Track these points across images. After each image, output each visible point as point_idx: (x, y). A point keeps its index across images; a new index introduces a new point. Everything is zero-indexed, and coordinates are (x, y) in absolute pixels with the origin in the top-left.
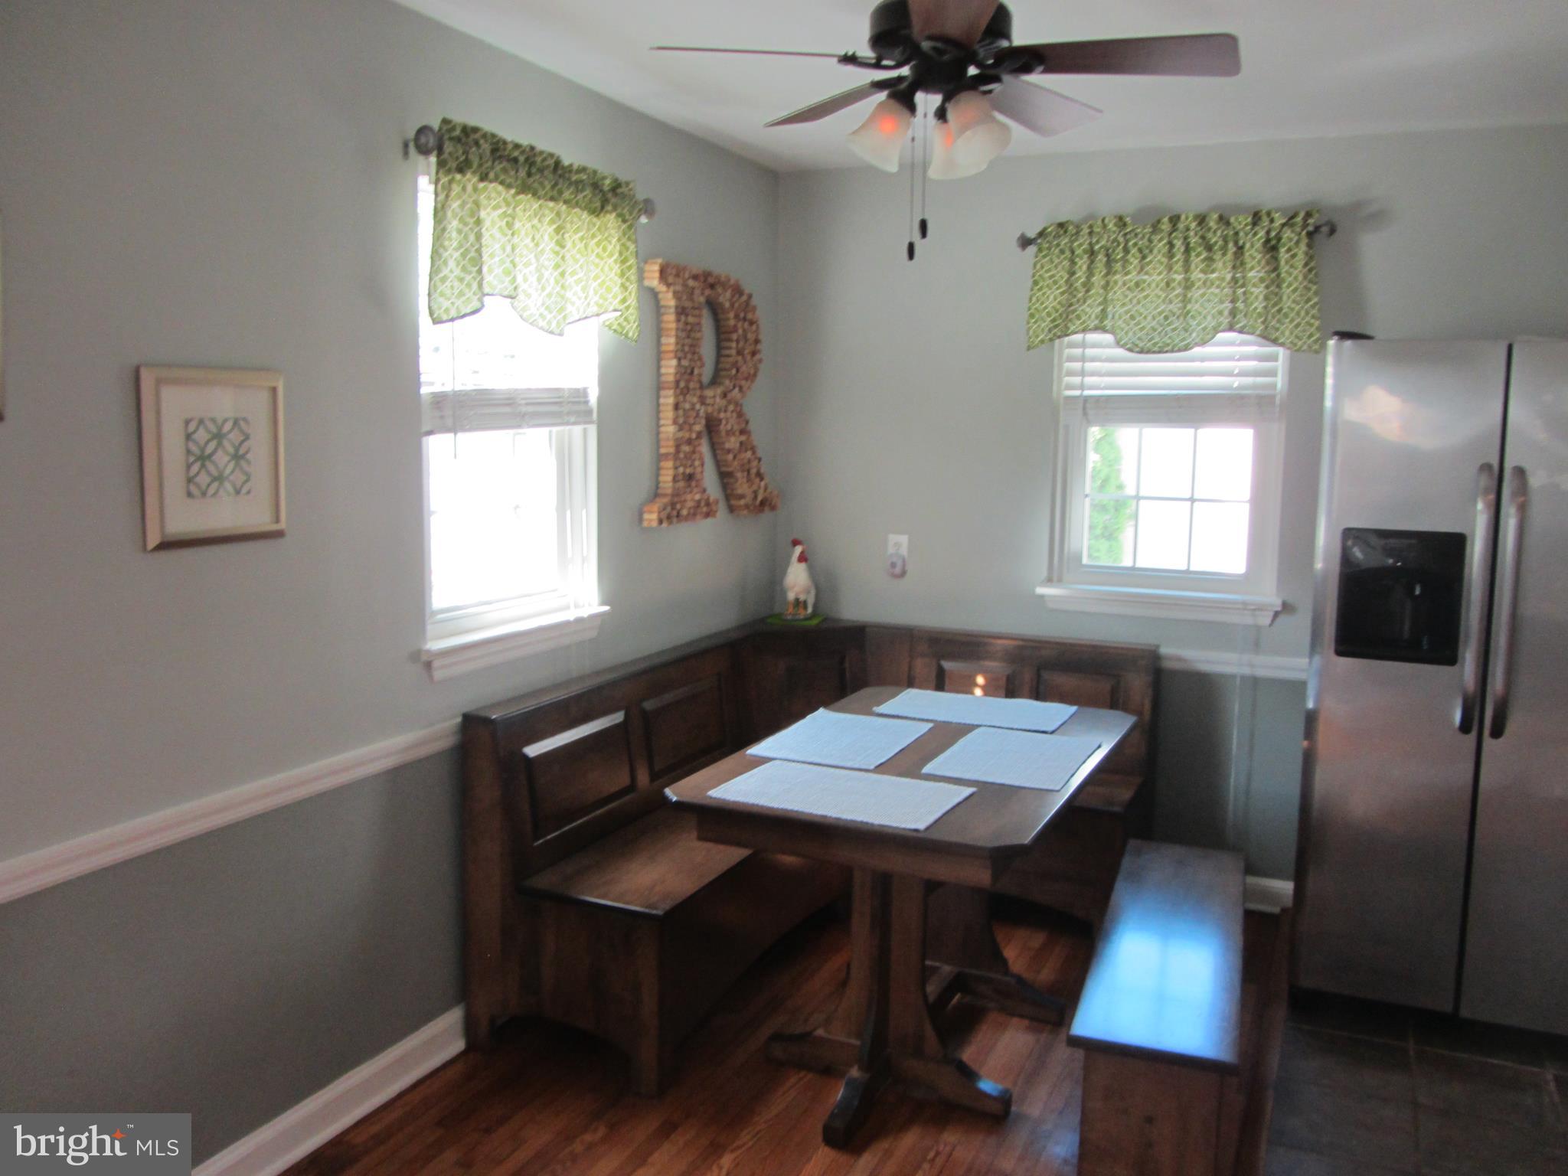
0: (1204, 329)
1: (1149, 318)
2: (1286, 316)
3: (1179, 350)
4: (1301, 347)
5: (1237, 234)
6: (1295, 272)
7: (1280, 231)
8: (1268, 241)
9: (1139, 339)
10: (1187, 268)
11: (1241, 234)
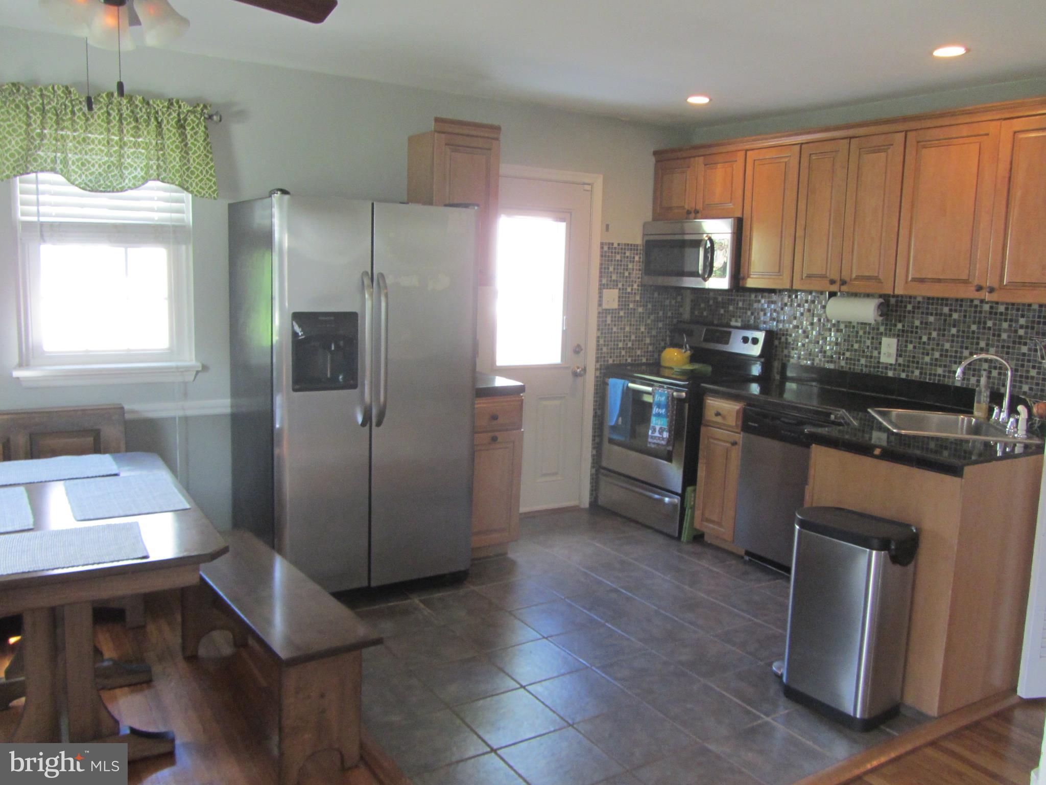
0: (135, 178)
1: (97, 166)
2: (193, 173)
3: (118, 191)
4: (204, 194)
5: (157, 112)
6: (198, 144)
7: (187, 115)
8: (179, 120)
9: (91, 181)
10: (121, 131)
11: (160, 113)
